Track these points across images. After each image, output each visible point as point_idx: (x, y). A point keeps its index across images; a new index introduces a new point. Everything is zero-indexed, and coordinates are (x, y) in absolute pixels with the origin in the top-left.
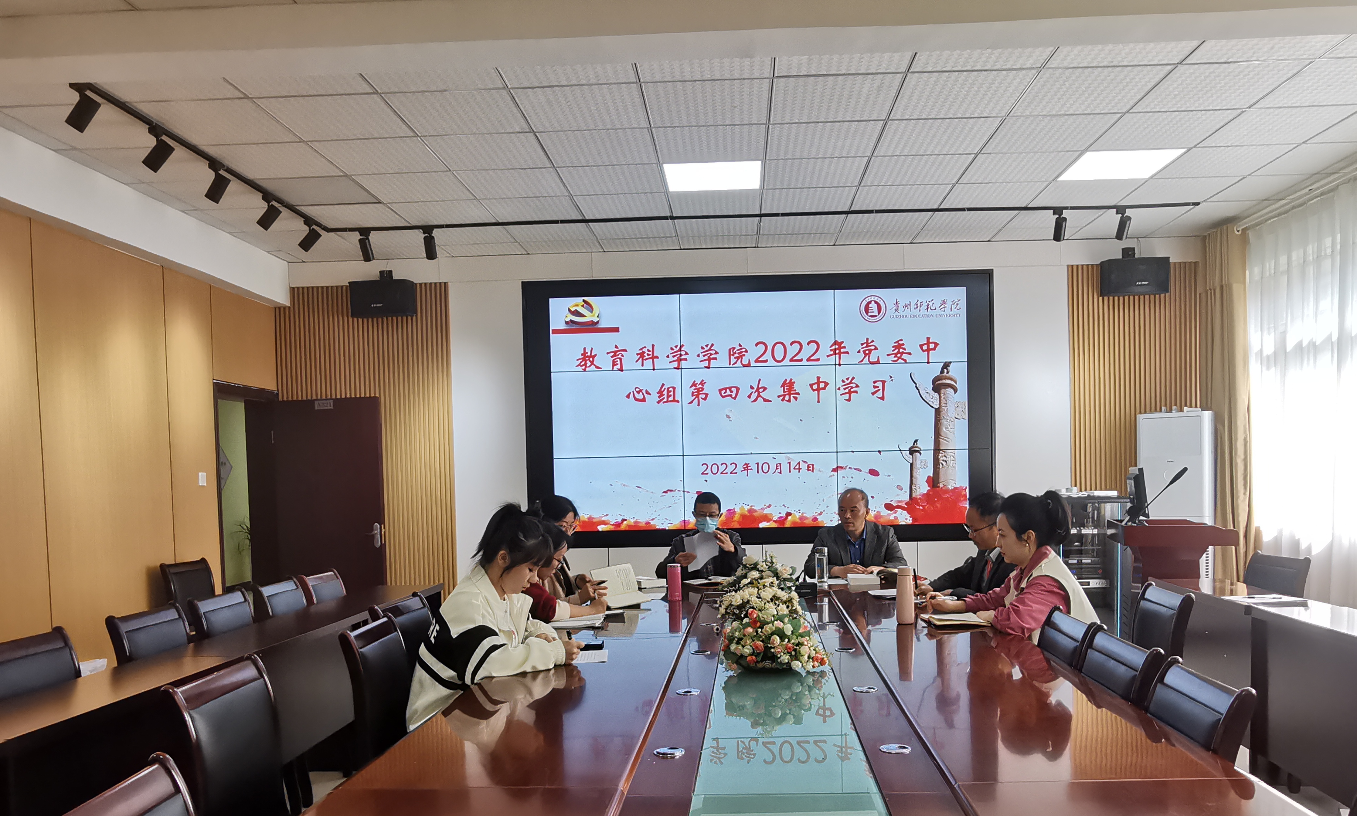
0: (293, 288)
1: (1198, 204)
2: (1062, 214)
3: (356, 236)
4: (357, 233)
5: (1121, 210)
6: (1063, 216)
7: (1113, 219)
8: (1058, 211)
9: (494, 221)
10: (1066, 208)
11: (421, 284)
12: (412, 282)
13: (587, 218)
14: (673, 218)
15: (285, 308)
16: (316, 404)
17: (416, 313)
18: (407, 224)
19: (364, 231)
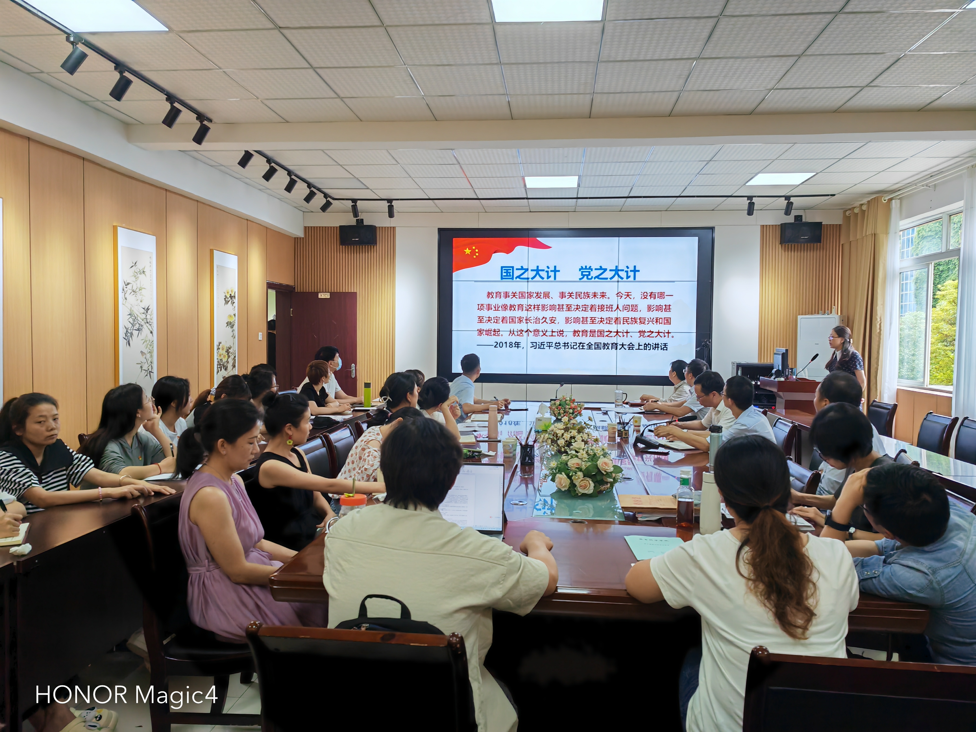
0: (306, 227)
1: (834, 195)
2: (752, 200)
3: (350, 203)
4: (350, 201)
5: (787, 198)
7: (783, 203)
8: (750, 198)
9: (428, 198)
10: (755, 196)
11: (379, 227)
12: (375, 226)
13: (480, 197)
14: (527, 198)
15: (300, 238)
16: (319, 295)
17: (376, 244)
18: (379, 198)
19: (354, 201)
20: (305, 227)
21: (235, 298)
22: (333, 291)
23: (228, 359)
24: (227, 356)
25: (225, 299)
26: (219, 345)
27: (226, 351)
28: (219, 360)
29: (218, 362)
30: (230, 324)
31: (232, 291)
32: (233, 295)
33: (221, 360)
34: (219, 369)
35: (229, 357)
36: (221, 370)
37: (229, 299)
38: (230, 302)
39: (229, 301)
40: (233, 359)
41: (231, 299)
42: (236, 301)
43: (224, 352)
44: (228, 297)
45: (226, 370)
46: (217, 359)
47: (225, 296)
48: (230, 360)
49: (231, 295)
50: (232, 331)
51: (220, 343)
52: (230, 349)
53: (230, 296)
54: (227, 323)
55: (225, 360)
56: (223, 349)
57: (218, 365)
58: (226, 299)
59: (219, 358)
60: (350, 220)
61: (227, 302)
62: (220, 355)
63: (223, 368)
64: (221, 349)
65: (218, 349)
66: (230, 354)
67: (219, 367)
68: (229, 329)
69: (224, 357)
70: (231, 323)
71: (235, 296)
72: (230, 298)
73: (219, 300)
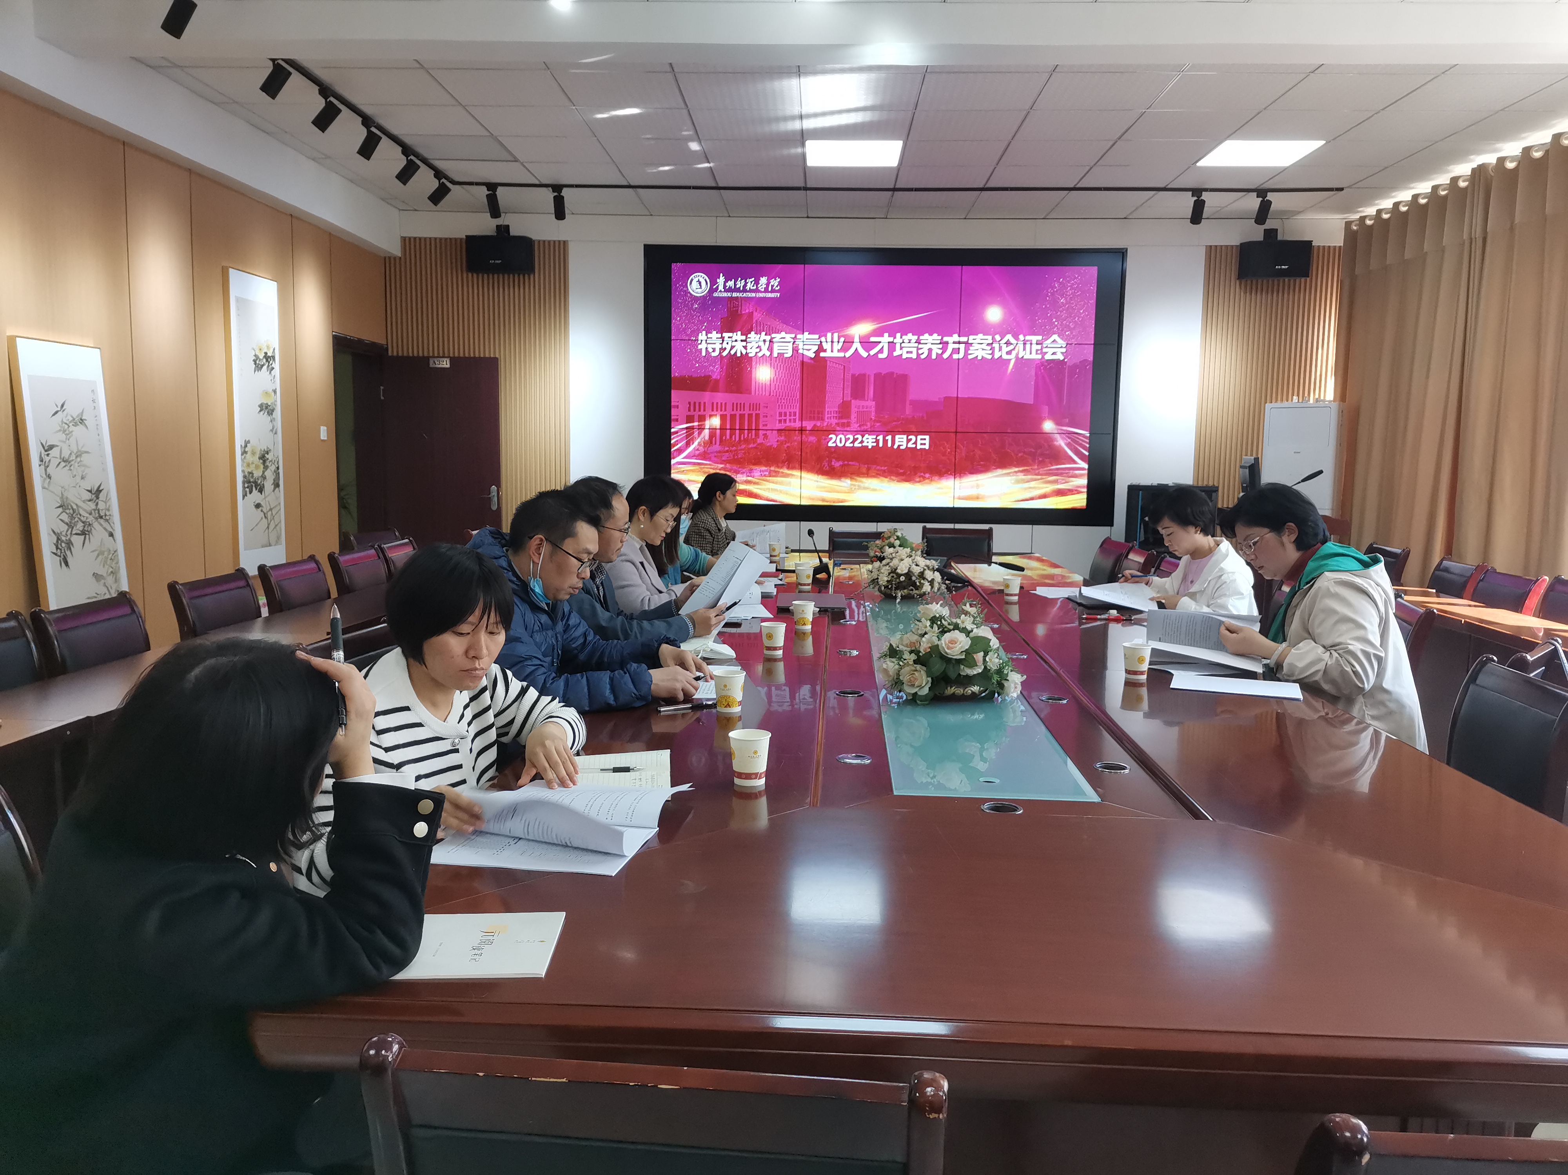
1: (1342, 189)
3: (484, 191)
4: (484, 188)
5: (1262, 193)
6: (1202, 198)
8: (1197, 192)
9: (625, 183)
10: (1206, 190)
11: (539, 241)
12: (531, 239)
13: (721, 185)
14: (806, 189)
15: (395, 258)
16: (431, 361)
17: (532, 270)
18: (537, 182)
19: (492, 187)
20: (404, 239)
21: (274, 360)
22: (456, 355)
23: (264, 472)
24: (262, 466)
25: (255, 361)
26: (246, 446)
27: (260, 458)
28: (246, 473)
29: (245, 477)
30: (267, 409)
31: (268, 347)
32: (270, 354)
33: (251, 473)
34: (248, 490)
35: (266, 468)
36: (251, 492)
37: (263, 361)
38: (265, 367)
39: (262, 366)
40: (275, 471)
41: (267, 361)
42: (276, 365)
43: (256, 459)
44: (261, 357)
45: (261, 491)
46: (243, 471)
47: (255, 356)
48: (269, 474)
49: (266, 353)
50: (271, 421)
51: (247, 443)
52: (268, 454)
53: (265, 357)
54: (261, 406)
55: (257, 473)
56: (253, 453)
57: (244, 483)
58: (257, 362)
59: (247, 470)
60: (484, 225)
61: (258, 367)
62: (248, 465)
63: (254, 489)
64: (249, 453)
65: (244, 452)
66: (268, 463)
67: (246, 485)
68: (264, 417)
69: (257, 467)
70: (267, 406)
71: (273, 357)
72: (265, 360)
73: (241, 364)
